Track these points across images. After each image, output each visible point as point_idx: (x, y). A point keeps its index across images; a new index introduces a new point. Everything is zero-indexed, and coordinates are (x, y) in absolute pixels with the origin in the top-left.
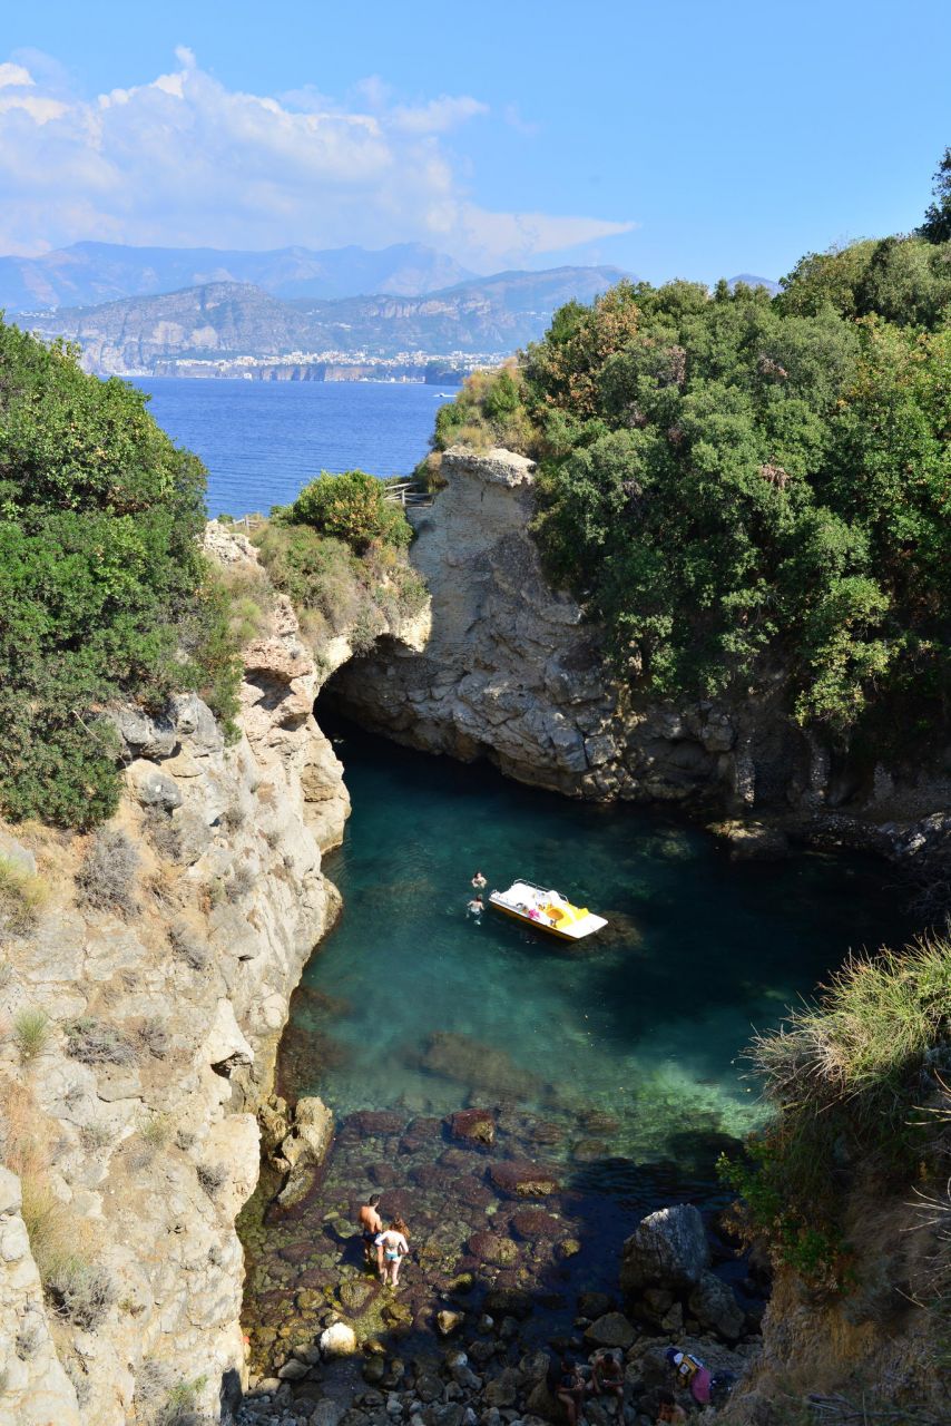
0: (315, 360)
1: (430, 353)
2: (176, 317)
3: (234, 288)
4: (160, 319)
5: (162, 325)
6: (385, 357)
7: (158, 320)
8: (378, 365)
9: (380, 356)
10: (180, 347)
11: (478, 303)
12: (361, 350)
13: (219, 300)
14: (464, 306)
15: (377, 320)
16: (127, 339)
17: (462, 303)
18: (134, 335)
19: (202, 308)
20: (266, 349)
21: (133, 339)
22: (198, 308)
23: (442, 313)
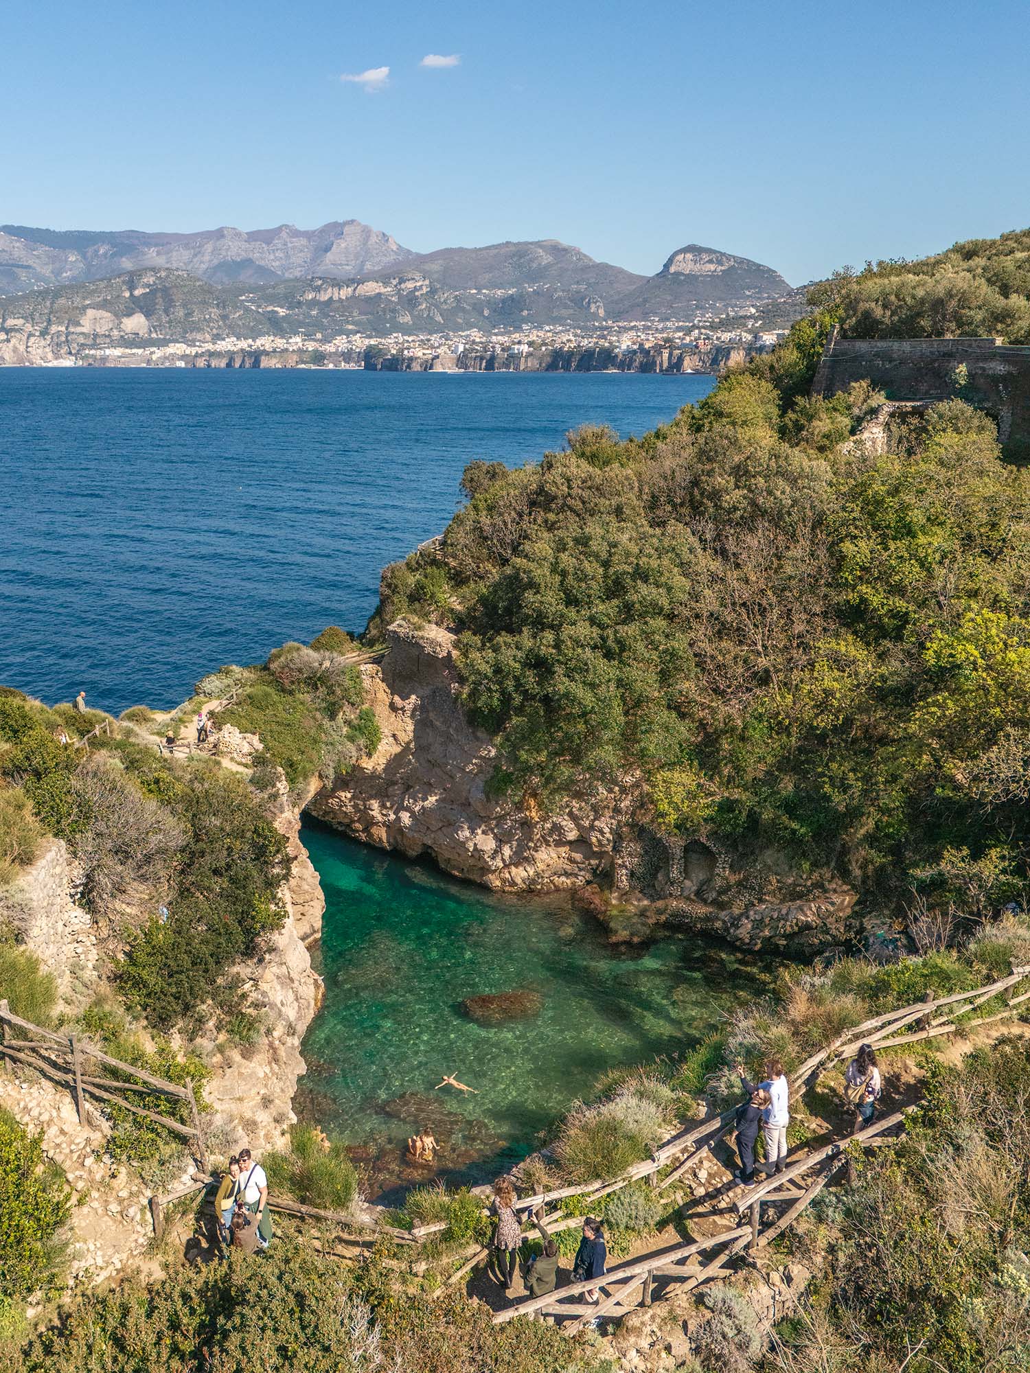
0: (250, 346)
2: (104, 305)
3: (163, 274)
4: (88, 307)
5: (91, 313)
6: (322, 342)
7: (85, 308)
8: (316, 350)
9: (317, 341)
10: (110, 336)
11: (418, 284)
13: (148, 286)
14: (403, 286)
15: (314, 303)
16: (54, 329)
17: (400, 283)
18: (60, 323)
19: (132, 295)
20: (199, 336)
21: (60, 328)
22: (127, 294)
23: (379, 294)
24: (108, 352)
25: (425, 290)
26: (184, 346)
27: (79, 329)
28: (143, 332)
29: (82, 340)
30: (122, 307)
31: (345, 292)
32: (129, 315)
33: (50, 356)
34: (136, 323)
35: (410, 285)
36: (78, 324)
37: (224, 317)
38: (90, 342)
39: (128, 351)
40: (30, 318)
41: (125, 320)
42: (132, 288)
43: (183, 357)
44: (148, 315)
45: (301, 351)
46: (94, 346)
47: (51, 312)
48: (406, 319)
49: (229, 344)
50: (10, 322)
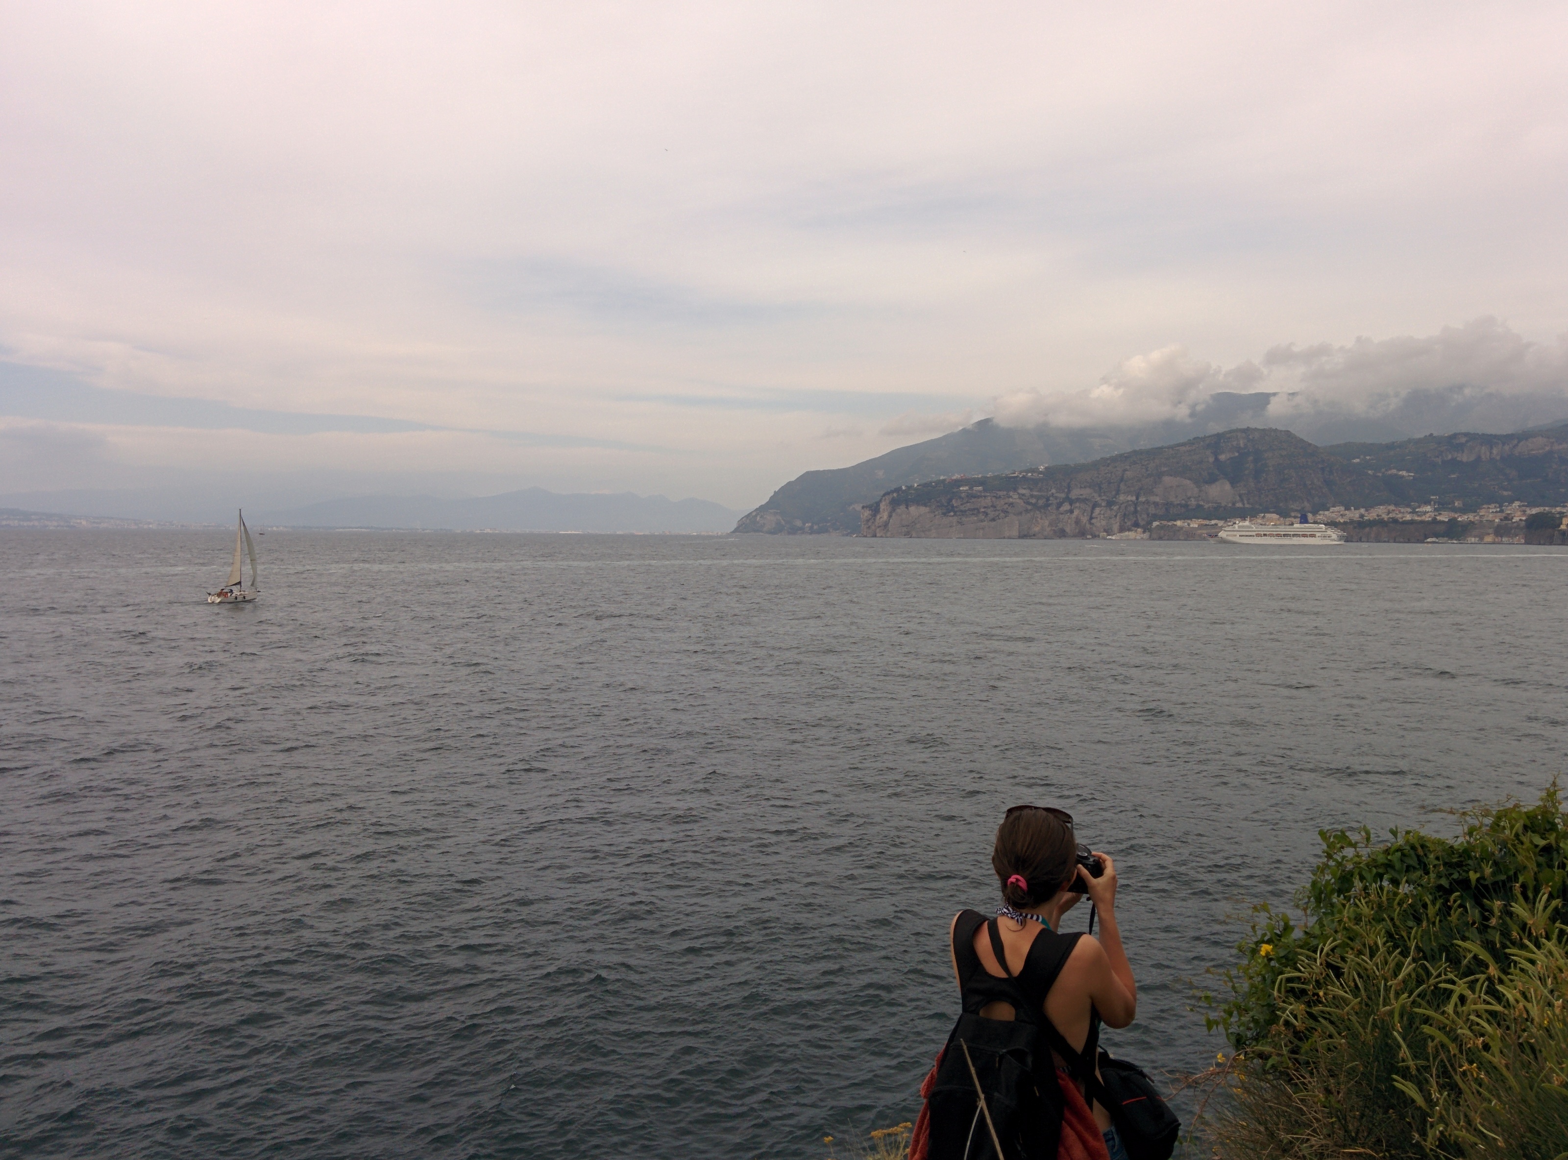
0: (1362, 516)
1: (1531, 505)
2: (1183, 471)
4: (1163, 473)
5: (1167, 480)
6: (1463, 511)
8: (1453, 521)
9: (1455, 510)
10: (1186, 506)
12: (1427, 502)
13: (1238, 449)
15: (1452, 465)
16: (1122, 498)
21: (1129, 498)
22: (1211, 460)
23: (1551, 452)
24: (1181, 524)
27: (1152, 499)
28: (1226, 501)
29: (1152, 510)
30: (1203, 473)
31: (1499, 452)
32: (1212, 480)
33: (1115, 527)
34: (1219, 492)
36: (1151, 493)
37: (1329, 484)
38: (1162, 512)
40: (1098, 487)
41: (1207, 488)
42: (1217, 453)
44: (1233, 483)
45: (1435, 521)
46: (1167, 516)
47: (1122, 480)
49: (1335, 514)
50: (1075, 493)
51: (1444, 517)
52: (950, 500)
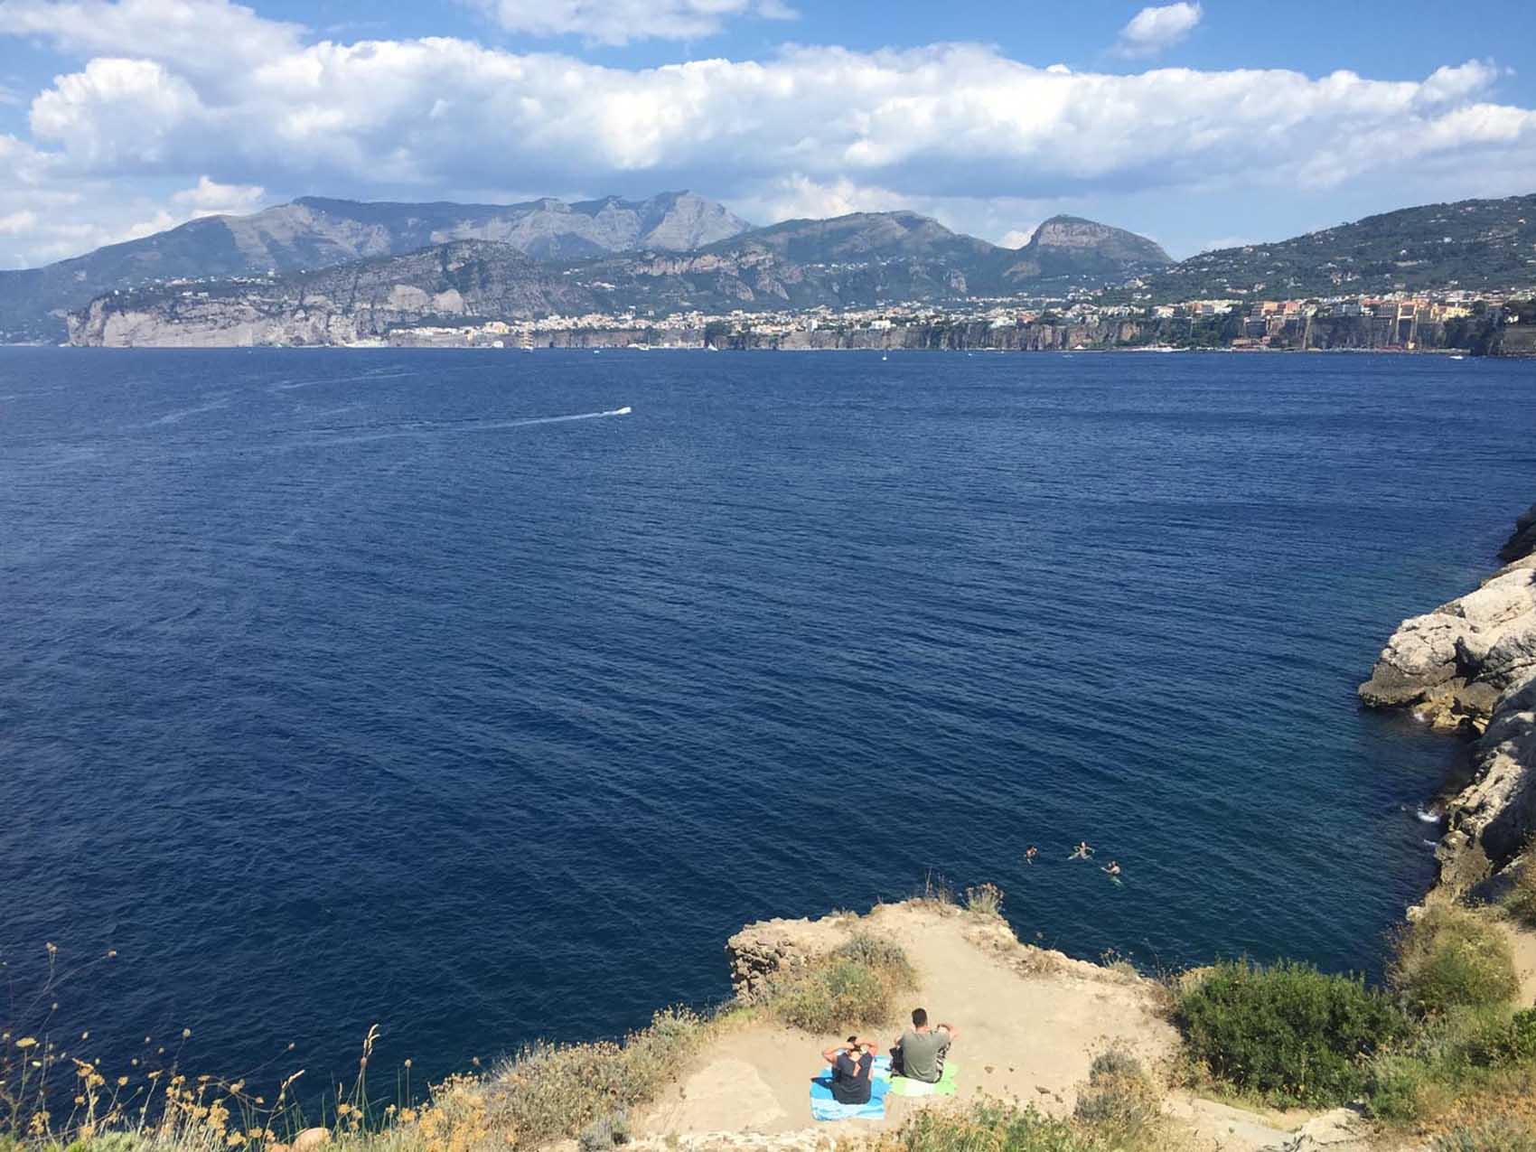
1: (707, 314)
2: (414, 280)
3: (480, 247)
4: (396, 282)
5: (400, 289)
6: (656, 318)
7: (394, 283)
8: (649, 328)
9: (648, 318)
10: (420, 314)
11: (757, 256)
12: (627, 311)
13: (464, 260)
14: (743, 259)
15: (644, 278)
16: (358, 305)
17: (740, 257)
18: (364, 300)
19: (445, 269)
20: (518, 314)
21: (364, 306)
22: (440, 269)
23: (718, 269)
24: (418, 331)
25: (768, 264)
26: (503, 324)
27: (387, 307)
28: (457, 310)
29: (388, 319)
30: (434, 282)
31: (679, 267)
32: (442, 290)
33: (353, 335)
34: (450, 301)
35: (752, 259)
36: (385, 301)
37: (546, 294)
38: (397, 319)
39: (441, 330)
40: (332, 294)
41: (437, 297)
42: (445, 263)
43: (501, 337)
44: (463, 290)
45: (634, 330)
46: (403, 325)
47: (355, 288)
48: (747, 295)
49: (553, 322)
50: (309, 300)
51: (643, 324)
52: (173, 307)
